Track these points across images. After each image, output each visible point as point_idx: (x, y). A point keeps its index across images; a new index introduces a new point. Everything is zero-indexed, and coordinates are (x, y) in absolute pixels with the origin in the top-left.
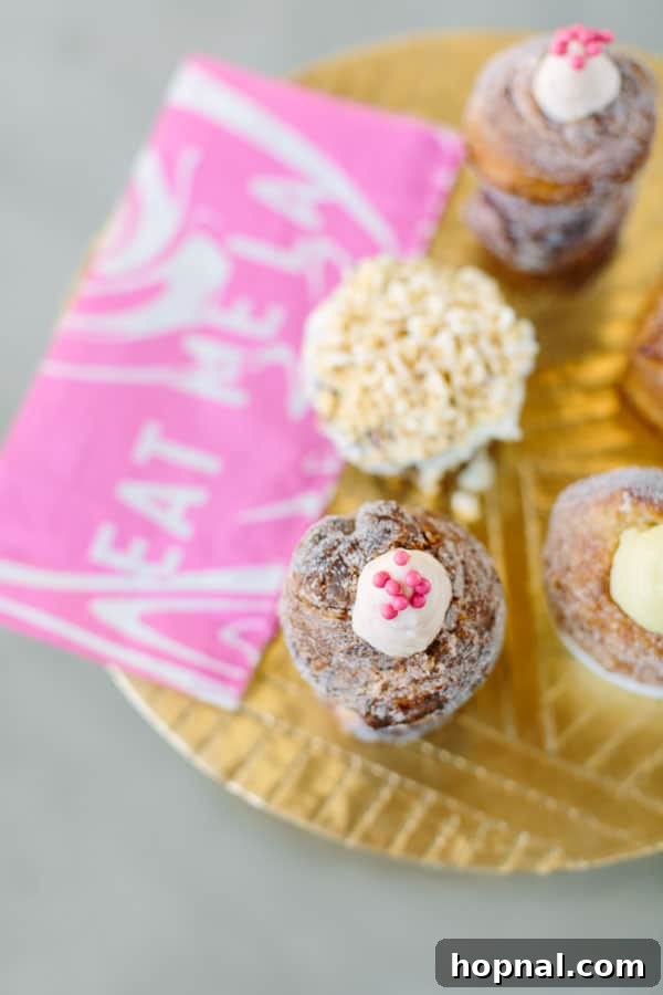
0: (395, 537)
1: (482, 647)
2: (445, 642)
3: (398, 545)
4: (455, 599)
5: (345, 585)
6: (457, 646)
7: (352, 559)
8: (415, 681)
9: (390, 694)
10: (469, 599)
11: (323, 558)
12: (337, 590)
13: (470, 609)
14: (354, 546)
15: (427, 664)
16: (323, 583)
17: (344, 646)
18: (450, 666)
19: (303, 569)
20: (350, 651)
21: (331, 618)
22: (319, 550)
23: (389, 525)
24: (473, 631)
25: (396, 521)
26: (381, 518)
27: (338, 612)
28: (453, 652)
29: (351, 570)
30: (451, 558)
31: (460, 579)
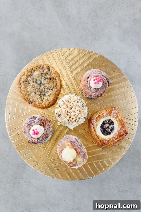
0: (39, 123)
1: (45, 140)
2: (40, 138)
3: (39, 125)
4: (44, 133)
5: (31, 127)
6: (42, 139)
7: (33, 124)
8: (35, 141)
9: (31, 141)
10: (46, 134)
11: (30, 122)
12: (30, 127)
13: (45, 135)
14: (34, 122)
15: (37, 140)
16: (29, 125)
17: (28, 133)
18: (40, 141)
19: (27, 122)
20: (28, 134)
21: (28, 129)
22: (30, 120)
23: (39, 121)
24: (44, 138)
25: (41, 121)
26: (39, 120)
27: (29, 129)
28: (41, 140)
29: (32, 125)
30: (46, 128)
31: (46, 131)
